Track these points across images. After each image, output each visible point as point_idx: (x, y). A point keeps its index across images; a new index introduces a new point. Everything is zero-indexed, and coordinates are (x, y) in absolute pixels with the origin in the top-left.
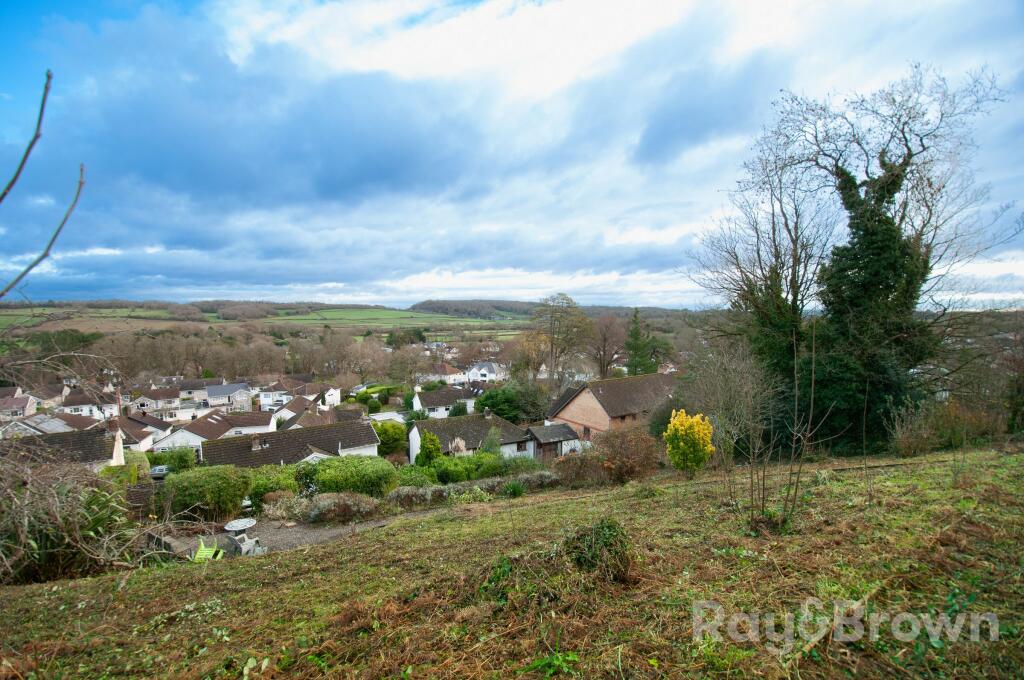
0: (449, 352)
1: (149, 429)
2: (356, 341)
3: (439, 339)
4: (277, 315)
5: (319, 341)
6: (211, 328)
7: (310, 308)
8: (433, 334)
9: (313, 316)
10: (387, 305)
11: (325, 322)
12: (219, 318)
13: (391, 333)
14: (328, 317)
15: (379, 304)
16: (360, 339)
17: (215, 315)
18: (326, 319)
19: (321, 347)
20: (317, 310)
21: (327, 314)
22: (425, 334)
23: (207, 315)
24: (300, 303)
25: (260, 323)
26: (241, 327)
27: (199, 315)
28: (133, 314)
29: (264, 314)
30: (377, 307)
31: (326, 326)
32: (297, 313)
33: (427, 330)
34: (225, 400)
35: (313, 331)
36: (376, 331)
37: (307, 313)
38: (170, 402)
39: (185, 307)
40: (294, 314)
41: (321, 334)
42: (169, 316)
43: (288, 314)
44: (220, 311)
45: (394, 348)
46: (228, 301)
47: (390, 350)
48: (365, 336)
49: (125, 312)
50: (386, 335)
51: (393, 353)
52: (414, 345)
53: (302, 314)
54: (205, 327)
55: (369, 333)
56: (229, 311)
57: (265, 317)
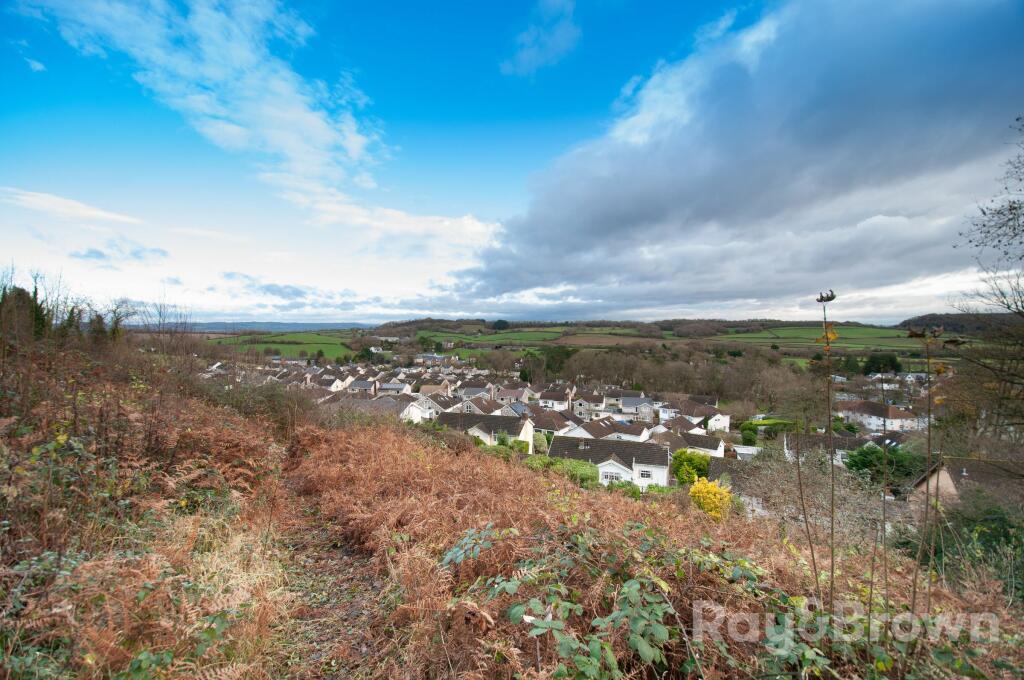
1: (569, 423)
4: (726, 333)
6: (664, 346)
7: (762, 326)
9: (765, 334)
10: (862, 321)
11: (775, 341)
12: (674, 335)
14: (781, 336)
15: (851, 320)
17: (671, 333)
18: (778, 338)
20: (771, 328)
21: (781, 333)
22: (902, 361)
23: (665, 332)
24: (753, 321)
25: (705, 342)
26: (688, 344)
27: (659, 333)
28: (614, 331)
29: (714, 331)
30: (848, 324)
32: (747, 331)
34: (633, 410)
35: (757, 351)
37: (759, 331)
38: (597, 406)
39: (649, 326)
40: (744, 332)
42: (637, 333)
43: (738, 332)
44: (676, 329)
46: (684, 320)
49: (607, 330)
53: (753, 331)
54: (659, 343)
56: (684, 329)
57: (716, 335)
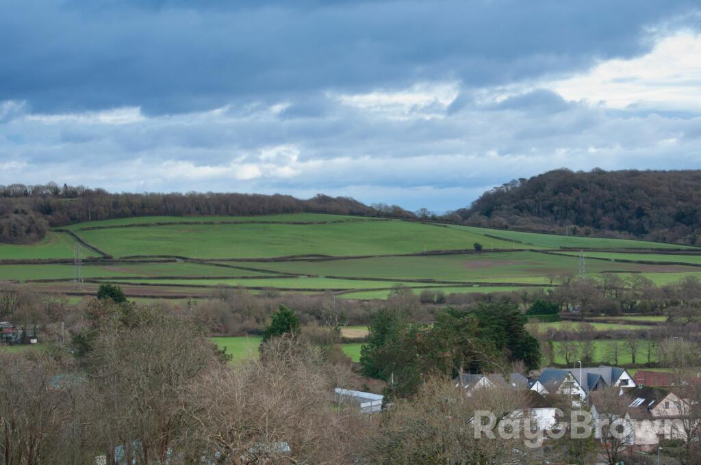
0: (645, 414)
2: (223, 357)
3: (600, 350)
5: (70, 360)
7: (47, 210)
8: (574, 326)
9: (58, 246)
11: (105, 273)
13: (381, 322)
14: (116, 254)
16: (244, 350)
18: (106, 260)
19: (79, 381)
22: (539, 328)
31: (110, 293)
33: (546, 309)
35: (54, 314)
36: (318, 315)
41: (82, 327)
45: (388, 394)
47: (373, 401)
48: (267, 334)
50: (362, 332)
51: (385, 415)
52: (484, 381)
55: (284, 324)
